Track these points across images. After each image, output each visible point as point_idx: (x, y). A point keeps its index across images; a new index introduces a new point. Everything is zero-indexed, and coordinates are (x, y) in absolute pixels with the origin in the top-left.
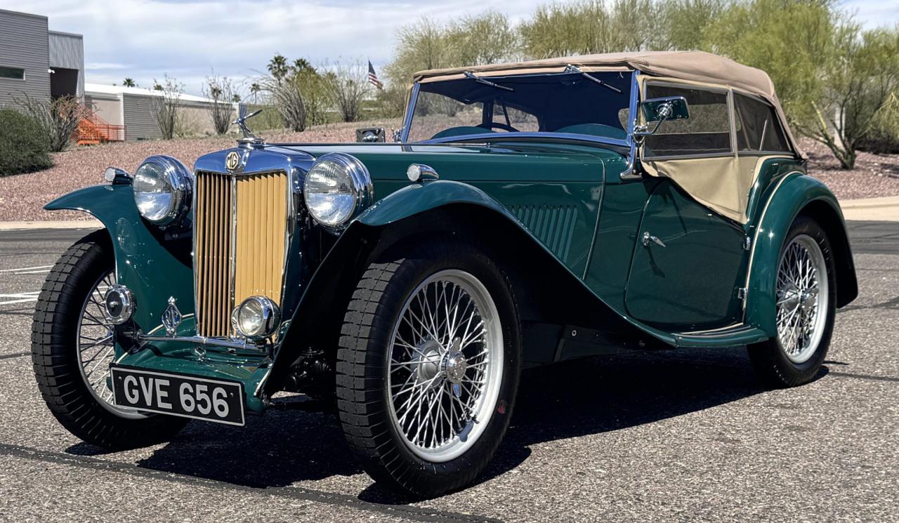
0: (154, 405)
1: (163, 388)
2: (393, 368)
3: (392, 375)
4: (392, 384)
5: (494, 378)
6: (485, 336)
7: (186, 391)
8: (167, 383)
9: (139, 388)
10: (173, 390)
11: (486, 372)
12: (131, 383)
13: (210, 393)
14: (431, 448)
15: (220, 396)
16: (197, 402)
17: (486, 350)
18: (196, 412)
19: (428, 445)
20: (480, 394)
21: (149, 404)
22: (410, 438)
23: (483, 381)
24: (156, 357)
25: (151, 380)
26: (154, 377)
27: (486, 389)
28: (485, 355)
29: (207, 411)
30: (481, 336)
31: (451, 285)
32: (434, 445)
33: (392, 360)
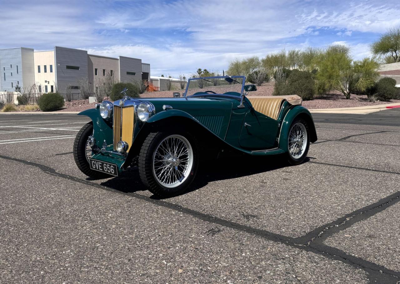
0: (99, 169)
1: (100, 165)
2: (155, 162)
3: (155, 164)
4: (155, 166)
5: (190, 165)
6: (188, 153)
7: (105, 166)
8: (101, 163)
9: (95, 164)
10: (102, 165)
11: (188, 163)
12: (93, 163)
13: (110, 167)
14: (169, 184)
15: (112, 168)
16: (107, 169)
17: (188, 157)
18: (107, 172)
19: (168, 183)
20: (186, 169)
21: (97, 169)
22: (162, 181)
23: (187, 166)
24: (102, 156)
25: (98, 162)
26: (99, 162)
27: (188, 168)
28: (188, 158)
29: (109, 172)
30: (187, 153)
31: (176, 139)
32: (170, 183)
33: (155, 160)
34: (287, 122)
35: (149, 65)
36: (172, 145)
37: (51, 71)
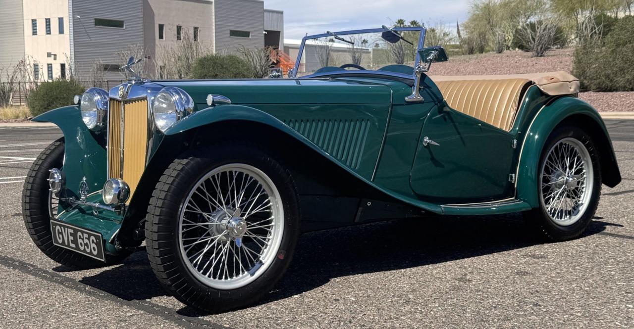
0: (68, 246)
1: (71, 234)
2: (183, 228)
3: (183, 234)
4: (183, 238)
5: (277, 236)
6: (272, 207)
7: (80, 238)
8: (72, 231)
9: (62, 233)
10: (74, 235)
11: (272, 231)
12: (58, 230)
13: (89, 239)
14: (223, 280)
15: (93, 242)
16: (85, 245)
17: (273, 217)
18: (84, 251)
19: (220, 278)
20: (267, 245)
21: (66, 244)
22: (204, 273)
23: (271, 237)
25: (66, 229)
26: (68, 227)
27: (272, 243)
28: (272, 220)
29: (89, 250)
30: (269, 208)
31: (241, 174)
32: (226, 278)
33: (184, 222)
34: (537, 137)
35: (282, 13)
36: (230, 189)
37: (61, 31)
